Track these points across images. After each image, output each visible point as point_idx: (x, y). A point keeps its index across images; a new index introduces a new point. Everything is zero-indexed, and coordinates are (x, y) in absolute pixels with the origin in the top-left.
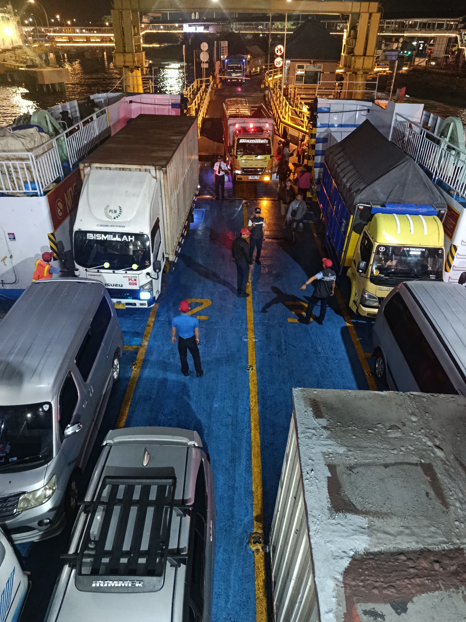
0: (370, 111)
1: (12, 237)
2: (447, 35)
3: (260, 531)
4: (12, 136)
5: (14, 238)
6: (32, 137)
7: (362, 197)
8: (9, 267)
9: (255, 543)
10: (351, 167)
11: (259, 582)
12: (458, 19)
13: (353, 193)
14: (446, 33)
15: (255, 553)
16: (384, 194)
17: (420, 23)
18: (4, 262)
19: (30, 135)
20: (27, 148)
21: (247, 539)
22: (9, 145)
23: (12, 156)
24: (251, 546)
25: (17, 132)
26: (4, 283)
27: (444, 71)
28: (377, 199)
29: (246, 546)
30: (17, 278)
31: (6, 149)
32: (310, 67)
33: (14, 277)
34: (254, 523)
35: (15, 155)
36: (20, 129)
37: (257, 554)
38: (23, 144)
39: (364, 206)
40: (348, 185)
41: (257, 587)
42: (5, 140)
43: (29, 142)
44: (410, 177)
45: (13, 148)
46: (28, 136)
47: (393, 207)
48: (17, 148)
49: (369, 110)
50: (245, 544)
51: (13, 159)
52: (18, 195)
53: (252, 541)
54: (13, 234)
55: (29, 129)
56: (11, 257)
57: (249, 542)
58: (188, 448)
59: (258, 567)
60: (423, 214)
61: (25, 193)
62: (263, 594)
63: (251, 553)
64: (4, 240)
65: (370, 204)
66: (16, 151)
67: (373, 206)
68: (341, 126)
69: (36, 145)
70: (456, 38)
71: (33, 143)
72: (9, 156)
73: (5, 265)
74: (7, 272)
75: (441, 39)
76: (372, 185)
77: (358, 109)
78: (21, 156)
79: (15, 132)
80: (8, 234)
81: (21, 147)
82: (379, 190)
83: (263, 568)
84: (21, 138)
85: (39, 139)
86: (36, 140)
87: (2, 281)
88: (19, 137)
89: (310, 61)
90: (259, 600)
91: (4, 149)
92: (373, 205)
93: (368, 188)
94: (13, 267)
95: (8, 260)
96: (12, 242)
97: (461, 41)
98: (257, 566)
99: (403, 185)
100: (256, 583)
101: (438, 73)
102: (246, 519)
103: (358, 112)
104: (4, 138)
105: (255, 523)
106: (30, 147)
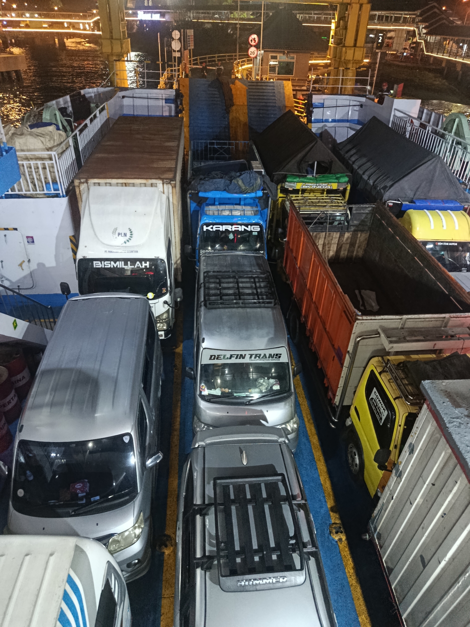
0: (363, 107)
1: (30, 240)
2: (405, 28)
3: (338, 521)
4: (31, 134)
5: (33, 242)
6: (51, 135)
7: (391, 194)
8: (26, 272)
9: (337, 533)
10: (369, 164)
11: (349, 570)
12: (416, 12)
13: (380, 189)
14: (403, 26)
15: (339, 543)
16: (412, 190)
17: (379, 16)
18: (21, 266)
19: (49, 133)
20: (47, 147)
21: (327, 530)
22: (28, 144)
23: (31, 156)
24: (334, 537)
25: (35, 130)
26: (21, 289)
27: (404, 64)
28: (404, 196)
29: (328, 537)
30: (34, 282)
31: (25, 148)
32: (283, 58)
33: (31, 282)
34: (330, 514)
35: (34, 155)
36: (38, 127)
37: (341, 543)
38: (43, 143)
39: (393, 203)
40: (371, 182)
41: (348, 574)
42: (24, 139)
43: (49, 141)
44: (437, 173)
45: (32, 147)
46: (47, 134)
47: (422, 203)
48: (36, 147)
49: (361, 106)
50: (327, 535)
51: (31, 159)
52: (38, 196)
53: (334, 531)
54: (32, 237)
55: (48, 127)
56: (29, 261)
57: (331, 532)
58: (280, 445)
59: (345, 555)
60: (452, 209)
61: (45, 194)
62: (356, 580)
63: (335, 543)
64: (22, 244)
65: (399, 201)
66: (35, 150)
67: (404, 203)
68: (334, 121)
69: (55, 144)
70: (414, 31)
71: (52, 142)
72: (28, 155)
73: (23, 270)
74: (25, 277)
75: (400, 33)
76: (401, 182)
77: (351, 104)
78: (40, 156)
79: (33, 130)
80: (27, 237)
81: (40, 146)
82: (406, 187)
83: (349, 556)
84: (40, 136)
85: (58, 137)
86: (55, 138)
87: (19, 286)
88: (38, 136)
89: (284, 52)
90: (354, 587)
91: (22, 148)
92: (403, 201)
93: (396, 185)
94: (31, 273)
95: (25, 265)
96: (30, 245)
97: (419, 34)
98: (343, 554)
99: (431, 181)
100: (346, 571)
101: (398, 66)
102: (323, 511)
103: (351, 107)
104: (23, 136)
105: (332, 514)
106: (50, 146)
